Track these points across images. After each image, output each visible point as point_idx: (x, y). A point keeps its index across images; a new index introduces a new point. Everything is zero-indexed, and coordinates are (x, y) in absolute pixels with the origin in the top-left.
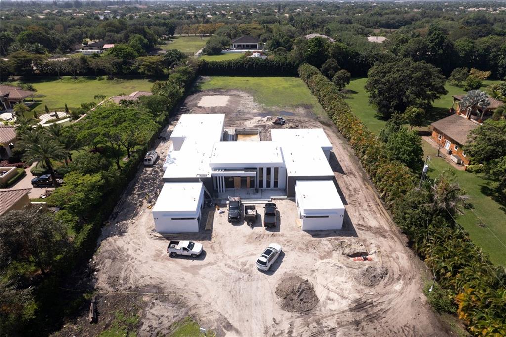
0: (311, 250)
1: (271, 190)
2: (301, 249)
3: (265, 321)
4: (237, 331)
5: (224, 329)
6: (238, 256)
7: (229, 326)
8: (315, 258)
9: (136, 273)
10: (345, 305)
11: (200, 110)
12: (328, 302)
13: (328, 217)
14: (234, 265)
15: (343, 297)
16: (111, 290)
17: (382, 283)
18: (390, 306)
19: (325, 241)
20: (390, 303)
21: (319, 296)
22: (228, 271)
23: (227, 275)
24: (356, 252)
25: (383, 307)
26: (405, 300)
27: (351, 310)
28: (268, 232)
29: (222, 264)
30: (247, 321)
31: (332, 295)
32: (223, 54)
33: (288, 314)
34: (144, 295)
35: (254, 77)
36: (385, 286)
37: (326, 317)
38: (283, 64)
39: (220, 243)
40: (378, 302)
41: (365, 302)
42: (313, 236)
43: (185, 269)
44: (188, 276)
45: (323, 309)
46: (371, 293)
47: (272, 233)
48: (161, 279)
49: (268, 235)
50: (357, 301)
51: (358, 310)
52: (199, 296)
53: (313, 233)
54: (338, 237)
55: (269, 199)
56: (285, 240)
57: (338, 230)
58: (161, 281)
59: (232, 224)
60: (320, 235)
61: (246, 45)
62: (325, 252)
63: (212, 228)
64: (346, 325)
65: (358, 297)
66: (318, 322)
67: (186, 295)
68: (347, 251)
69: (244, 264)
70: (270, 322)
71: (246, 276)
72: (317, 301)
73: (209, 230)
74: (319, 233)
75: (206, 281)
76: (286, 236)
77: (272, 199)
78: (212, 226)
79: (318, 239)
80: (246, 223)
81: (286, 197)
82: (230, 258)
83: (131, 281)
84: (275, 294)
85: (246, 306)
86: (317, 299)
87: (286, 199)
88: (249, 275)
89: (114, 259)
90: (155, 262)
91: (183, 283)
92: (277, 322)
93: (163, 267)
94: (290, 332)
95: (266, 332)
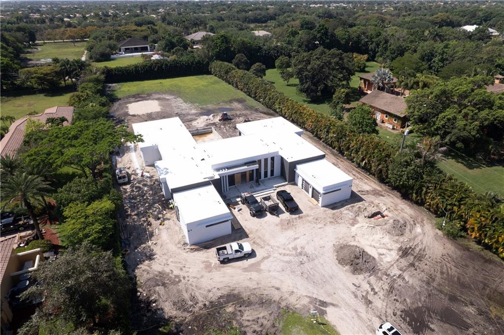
0: (340, 221)
1: (269, 179)
2: (331, 222)
3: (348, 289)
4: (333, 305)
5: (321, 308)
6: (285, 244)
7: (324, 304)
8: (347, 226)
9: (200, 289)
10: (394, 255)
11: (135, 118)
12: (382, 256)
13: (340, 189)
14: (288, 252)
15: (390, 250)
16: (186, 314)
17: (407, 230)
18: (424, 246)
19: (344, 210)
20: (422, 243)
21: (373, 255)
22: (287, 258)
23: (289, 262)
24: (373, 213)
25: (420, 247)
26: (430, 237)
27: (402, 257)
28: (294, 216)
29: (276, 255)
30: (335, 293)
31: (381, 251)
32: (113, 59)
33: (361, 277)
34: (225, 307)
35: (165, 79)
36: (411, 232)
37: (389, 268)
38: (192, 63)
39: (259, 237)
40: (414, 245)
41: (406, 248)
42: (333, 209)
43: (245, 270)
44: (254, 275)
45: (382, 263)
46: (406, 240)
47: (297, 216)
48: (229, 287)
49: (296, 219)
50: (400, 249)
51: (406, 255)
52: (278, 289)
53: (331, 207)
54: (352, 205)
55: (273, 187)
56: (314, 219)
57: (347, 199)
58: (232, 289)
59: (257, 218)
60: (337, 207)
61: (135, 48)
62: (351, 219)
63: (242, 227)
64: (407, 269)
65: (399, 246)
66: (388, 275)
67: (265, 292)
68: (366, 214)
69: (295, 249)
70: (353, 288)
71: (305, 258)
72: (374, 258)
73: (240, 229)
74: (336, 206)
75: (274, 274)
76: (311, 216)
77: (276, 187)
78: (240, 225)
79: (338, 210)
80: (268, 213)
81: (287, 183)
82: (278, 247)
83: (200, 299)
84: (339, 265)
85: (324, 282)
86: (373, 257)
87: (287, 184)
88: (307, 257)
89: (164, 285)
90: (211, 273)
91: (255, 283)
92: (358, 285)
93: (223, 276)
94: (373, 289)
95: (356, 296)
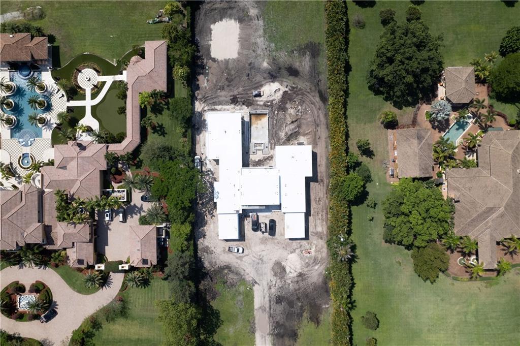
2: (283, 247)
3: (267, 281)
4: (258, 284)
5: (254, 283)
7: (256, 282)
8: (288, 252)
9: (219, 259)
10: (295, 274)
12: (290, 273)
14: (256, 256)
15: (296, 271)
16: (212, 268)
20: (311, 274)
21: (287, 271)
22: (254, 259)
23: (254, 261)
25: (308, 276)
26: (317, 273)
27: (297, 276)
28: (270, 237)
29: (251, 255)
30: (262, 280)
31: (292, 271)
33: (275, 278)
34: (225, 270)
36: (312, 267)
37: (288, 279)
39: (249, 244)
40: (307, 273)
41: (303, 273)
42: (290, 240)
44: (239, 261)
45: (287, 276)
46: (306, 270)
47: (272, 237)
50: (300, 273)
51: (299, 277)
52: (244, 270)
54: (300, 241)
55: (272, 212)
58: (229, 264)
62: (293, 249)
63: (245, 234)
64: (294, 282)
65: (301, 271)
66: (285, 281)
67: (240, 270)
68: (302, 249)
69: (260, 256)
70: (269, 281)
71: (261, 261)
75: (246, 264)
76: (278, 239)
78: (245, 232)
79: (291, 242)
82: (254, 252)
84: (271, 270)
85: (261, 275)
87: (280, 212)
90: (225, 254)
91: (238, 265)
92: (271, 280)
94: (275, 284)
95: (268, 285)
